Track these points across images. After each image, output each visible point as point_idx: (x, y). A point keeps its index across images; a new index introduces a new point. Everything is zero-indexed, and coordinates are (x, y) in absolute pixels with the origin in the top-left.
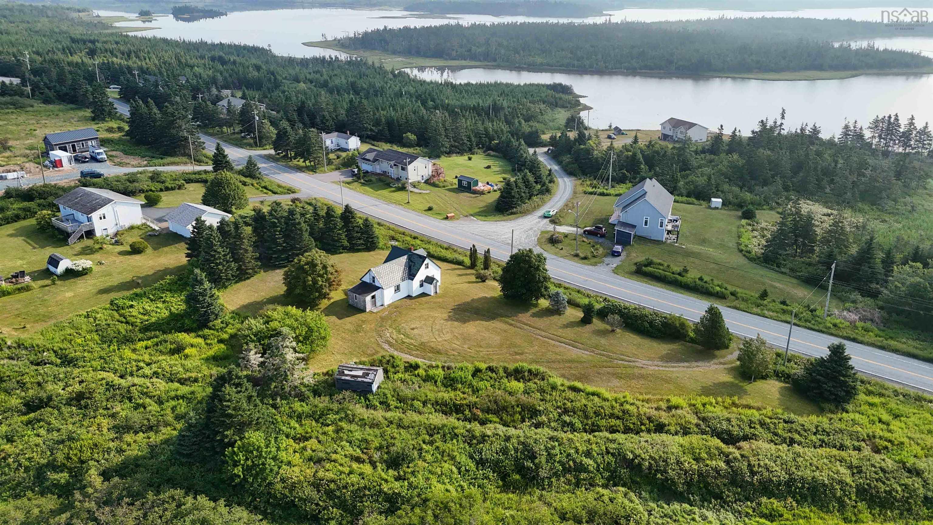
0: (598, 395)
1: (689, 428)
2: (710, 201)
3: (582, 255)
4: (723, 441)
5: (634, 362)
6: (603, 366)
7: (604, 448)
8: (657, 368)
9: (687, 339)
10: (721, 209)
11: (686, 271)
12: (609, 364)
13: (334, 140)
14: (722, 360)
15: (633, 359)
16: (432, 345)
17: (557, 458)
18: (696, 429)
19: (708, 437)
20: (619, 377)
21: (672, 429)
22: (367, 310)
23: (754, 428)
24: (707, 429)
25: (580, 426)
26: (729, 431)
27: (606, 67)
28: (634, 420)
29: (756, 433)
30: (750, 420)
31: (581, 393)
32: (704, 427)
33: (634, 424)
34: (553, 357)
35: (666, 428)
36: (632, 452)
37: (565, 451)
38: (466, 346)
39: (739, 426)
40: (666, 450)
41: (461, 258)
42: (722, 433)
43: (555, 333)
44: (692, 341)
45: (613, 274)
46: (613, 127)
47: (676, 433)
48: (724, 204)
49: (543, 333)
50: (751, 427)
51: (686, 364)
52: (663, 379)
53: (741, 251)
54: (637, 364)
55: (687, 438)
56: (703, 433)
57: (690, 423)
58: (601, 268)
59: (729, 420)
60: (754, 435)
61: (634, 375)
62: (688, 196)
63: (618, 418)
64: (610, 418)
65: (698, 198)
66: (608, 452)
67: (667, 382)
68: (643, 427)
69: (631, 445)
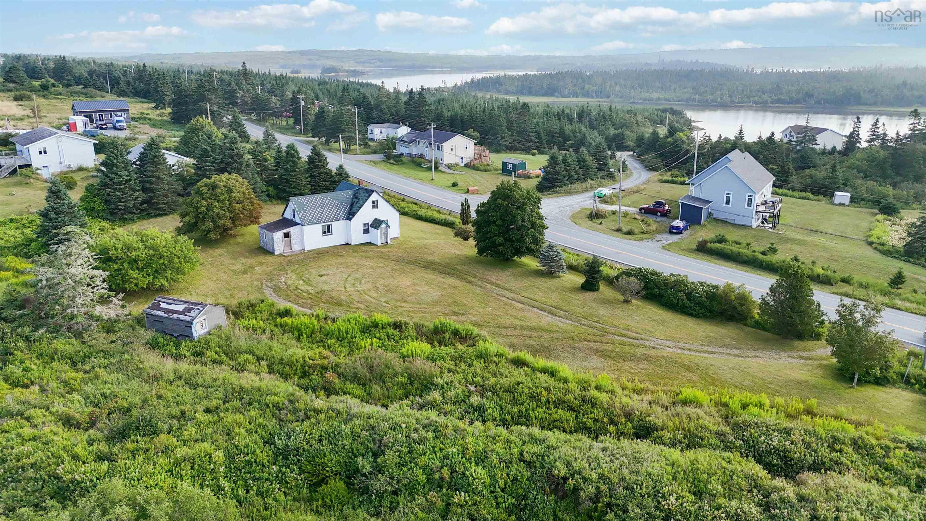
0: (552, 373)
1: (702, 439)
2: (832, 196)
3: (625, 230)
4: (768, 467)
5: (642, 339)
6: (585, 340)
7: (516, 451)
8: (679, 351)
9: (749, 321)
10: (848, 206)
11: (773, 250)
12: (598, 338)
13: (384, 130)
14: (804, 354)
15: (643, 337)
16: (334, 294)
17: (422, 461)
18: (714, 441)
19: (735, 456)
20: (605, 355)
21: (667, 435)
22: (277, 253)
23: (841, 451)
24: (739, 443)
25: (496, 414)
26: (785, 451)
27: (732, 102)
28: (597, 413)
29: (844, 460)
30: (834, 437)
31: (526, 368)
32: (731, 438)
33: (596, 420)
34: (508, 321)
35: (655, 434)
36: (568, 464)
37: (441, 450)
38: (383, 300)
39: (808, 446)
40: (638, 467)
41: (452, 219)
42: (769, 453)
43: (530, 296)
44: (758, 325)
45: (662, 250)
46: (723, 137)
47: (673, 445)
48: (853, 200)
49: (512, 295)
50: (833, 450)
51: (736, 352)
52: (683, 366)
53: (871, 244)
54: (646, 343)
55: (690, 454)
56: (728, 447)
57: (706, 429)
58: (648, 243)
59: (787, 432)
60: (837, 463)
61: (634, 355)
62: (804, 190)
63: (571, 408)
64: (556, 407)
65: (815, 193)
66: (522, 459)
67: (689, 369)
68: (611, 428)
69: (571, 452)
